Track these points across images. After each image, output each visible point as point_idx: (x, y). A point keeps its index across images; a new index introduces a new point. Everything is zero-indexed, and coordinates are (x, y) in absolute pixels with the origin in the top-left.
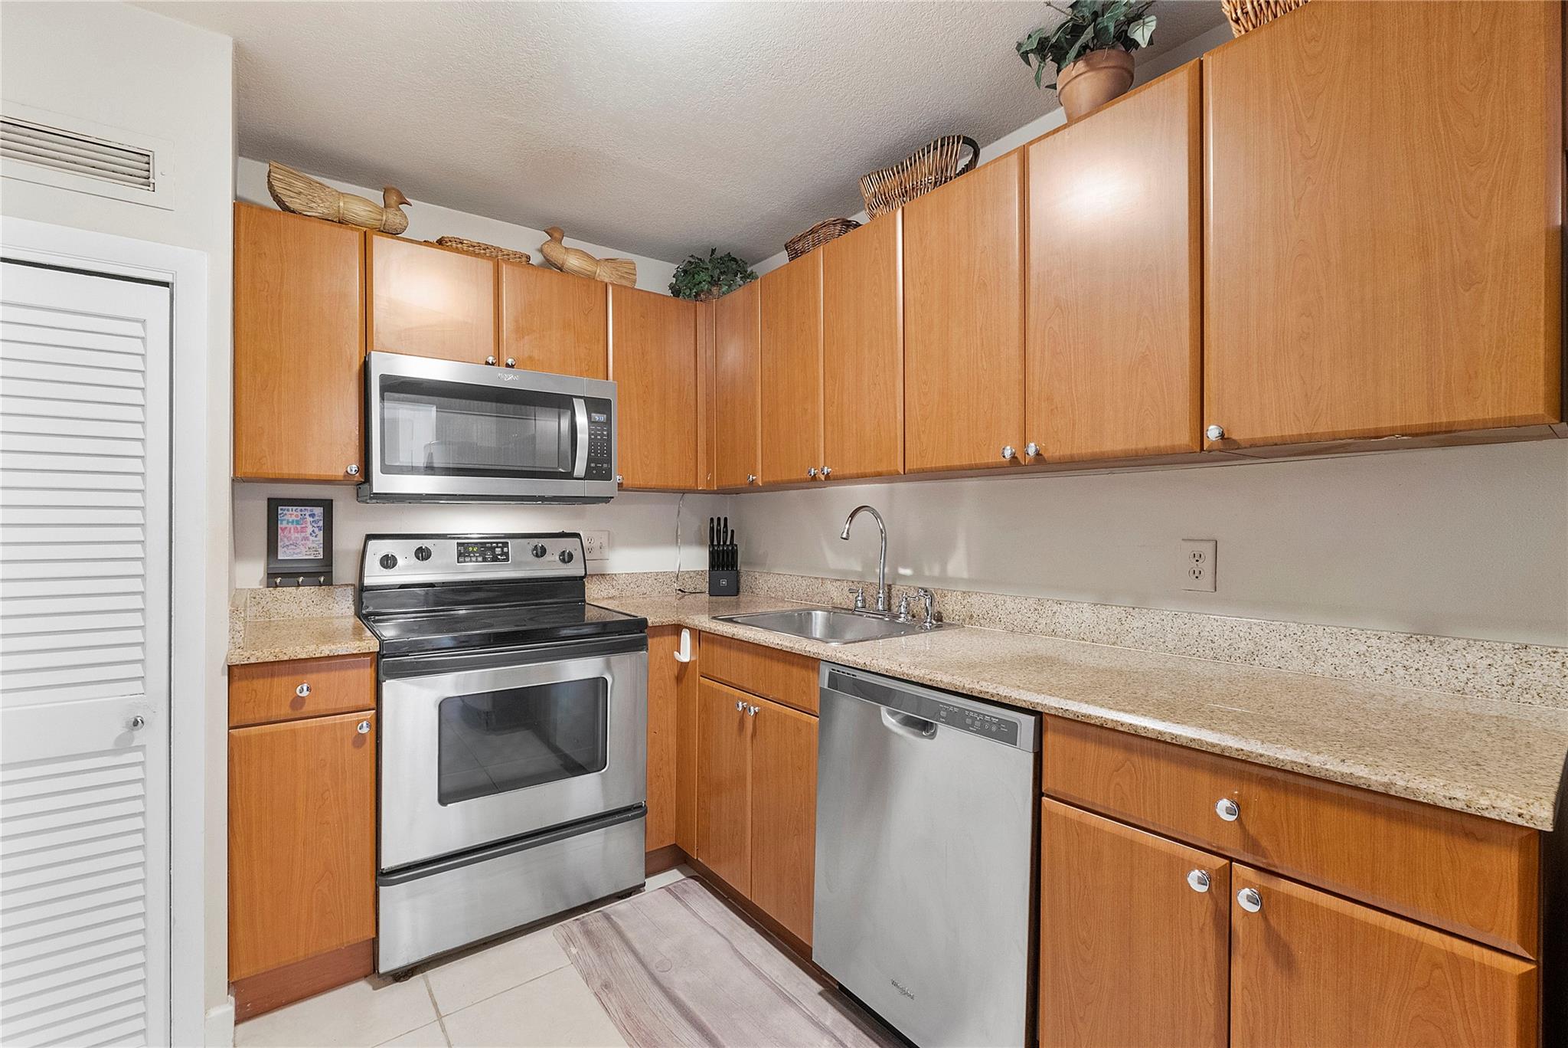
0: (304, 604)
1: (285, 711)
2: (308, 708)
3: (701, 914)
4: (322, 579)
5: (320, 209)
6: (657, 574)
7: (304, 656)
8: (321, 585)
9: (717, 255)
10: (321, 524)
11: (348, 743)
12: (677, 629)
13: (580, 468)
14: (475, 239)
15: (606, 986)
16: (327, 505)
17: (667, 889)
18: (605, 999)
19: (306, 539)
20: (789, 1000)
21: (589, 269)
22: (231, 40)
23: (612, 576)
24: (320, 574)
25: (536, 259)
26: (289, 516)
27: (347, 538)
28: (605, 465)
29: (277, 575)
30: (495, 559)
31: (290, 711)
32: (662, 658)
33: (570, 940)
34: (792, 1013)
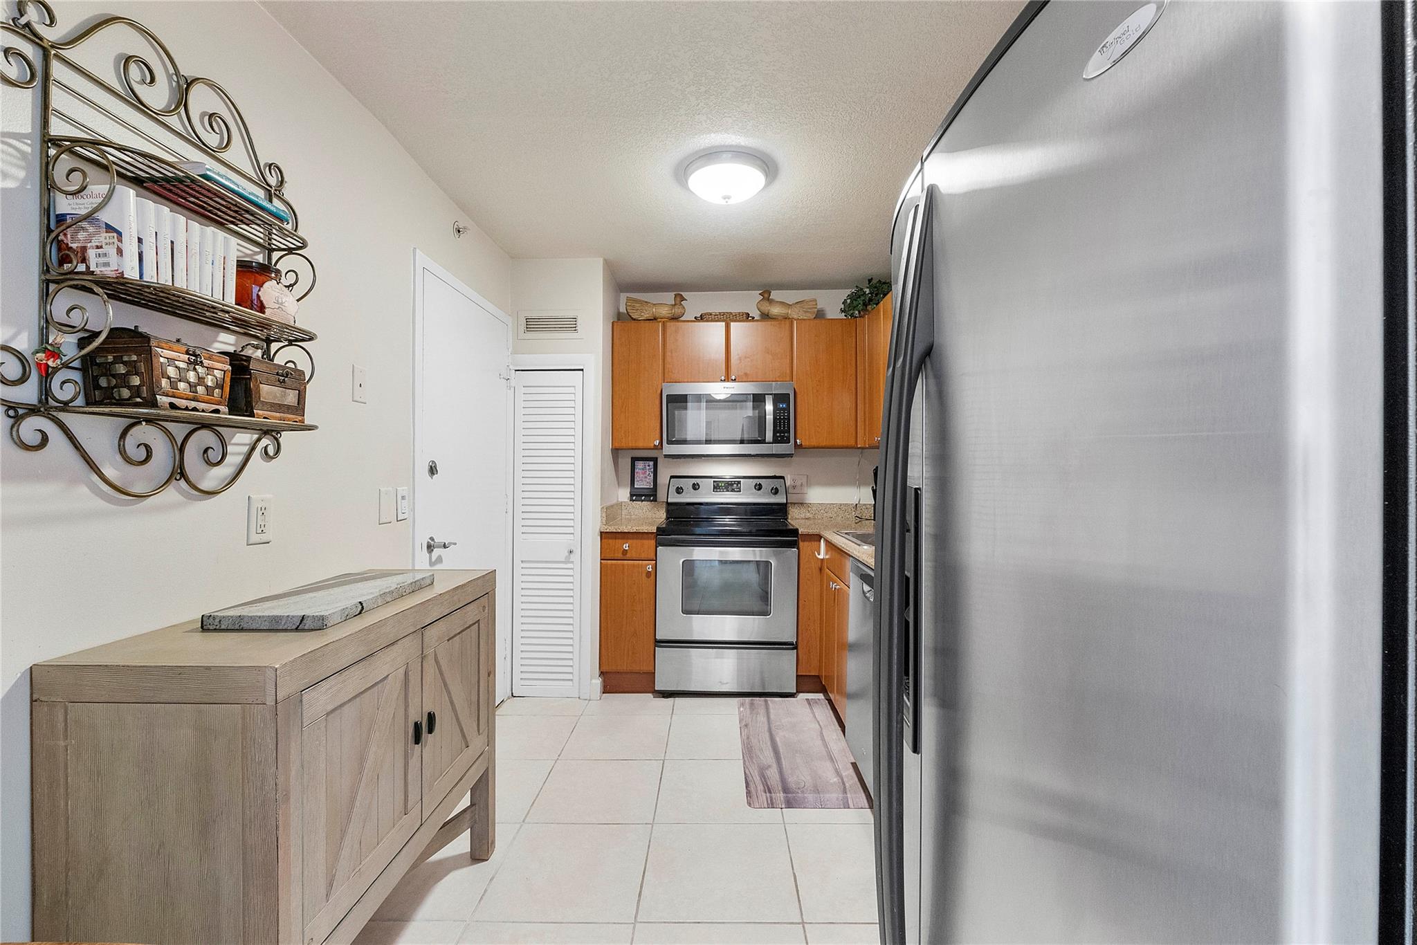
0: (644, 511)
1: (620, 555)
2: (628, 555)
3: (817, 714)
4: (652, 498)
5: (646, 316)
6: (841, 505)
7: (626, 531)
8: (652, 501)
9: (874, 282)
10: (652, 470)
11: (644, 575)
12: (818, 537)
13: (769, 436)
14: (717, 311)
15: (746, 726)
16: (655, 460)
17: (807, 700)
18: (742, 730)
19: (646, 477)
20: (832, 759)
21: (783, 312)
22: (601, 261)
23: (809, 505)
24: (650, 496)
25: (755, 313)
26: (640, 465)
27: (663, 479)
28: (786, 434)
29: (634, 495)
30: (733, 490)
31: (622, 556)
32: (810, 555)
33: (742, 704)
34: (828, 764)
